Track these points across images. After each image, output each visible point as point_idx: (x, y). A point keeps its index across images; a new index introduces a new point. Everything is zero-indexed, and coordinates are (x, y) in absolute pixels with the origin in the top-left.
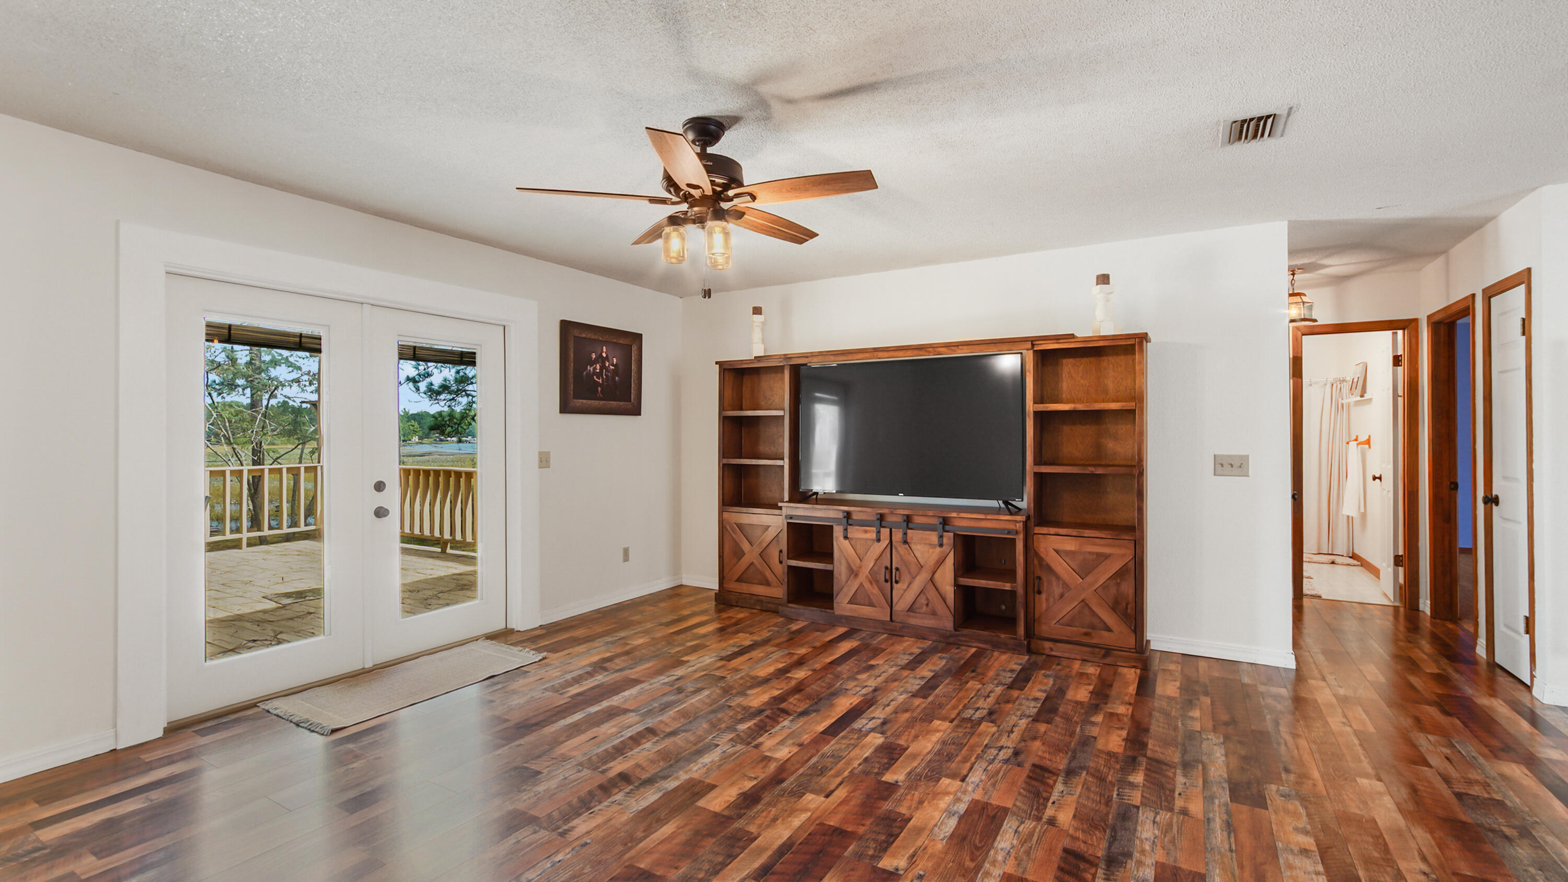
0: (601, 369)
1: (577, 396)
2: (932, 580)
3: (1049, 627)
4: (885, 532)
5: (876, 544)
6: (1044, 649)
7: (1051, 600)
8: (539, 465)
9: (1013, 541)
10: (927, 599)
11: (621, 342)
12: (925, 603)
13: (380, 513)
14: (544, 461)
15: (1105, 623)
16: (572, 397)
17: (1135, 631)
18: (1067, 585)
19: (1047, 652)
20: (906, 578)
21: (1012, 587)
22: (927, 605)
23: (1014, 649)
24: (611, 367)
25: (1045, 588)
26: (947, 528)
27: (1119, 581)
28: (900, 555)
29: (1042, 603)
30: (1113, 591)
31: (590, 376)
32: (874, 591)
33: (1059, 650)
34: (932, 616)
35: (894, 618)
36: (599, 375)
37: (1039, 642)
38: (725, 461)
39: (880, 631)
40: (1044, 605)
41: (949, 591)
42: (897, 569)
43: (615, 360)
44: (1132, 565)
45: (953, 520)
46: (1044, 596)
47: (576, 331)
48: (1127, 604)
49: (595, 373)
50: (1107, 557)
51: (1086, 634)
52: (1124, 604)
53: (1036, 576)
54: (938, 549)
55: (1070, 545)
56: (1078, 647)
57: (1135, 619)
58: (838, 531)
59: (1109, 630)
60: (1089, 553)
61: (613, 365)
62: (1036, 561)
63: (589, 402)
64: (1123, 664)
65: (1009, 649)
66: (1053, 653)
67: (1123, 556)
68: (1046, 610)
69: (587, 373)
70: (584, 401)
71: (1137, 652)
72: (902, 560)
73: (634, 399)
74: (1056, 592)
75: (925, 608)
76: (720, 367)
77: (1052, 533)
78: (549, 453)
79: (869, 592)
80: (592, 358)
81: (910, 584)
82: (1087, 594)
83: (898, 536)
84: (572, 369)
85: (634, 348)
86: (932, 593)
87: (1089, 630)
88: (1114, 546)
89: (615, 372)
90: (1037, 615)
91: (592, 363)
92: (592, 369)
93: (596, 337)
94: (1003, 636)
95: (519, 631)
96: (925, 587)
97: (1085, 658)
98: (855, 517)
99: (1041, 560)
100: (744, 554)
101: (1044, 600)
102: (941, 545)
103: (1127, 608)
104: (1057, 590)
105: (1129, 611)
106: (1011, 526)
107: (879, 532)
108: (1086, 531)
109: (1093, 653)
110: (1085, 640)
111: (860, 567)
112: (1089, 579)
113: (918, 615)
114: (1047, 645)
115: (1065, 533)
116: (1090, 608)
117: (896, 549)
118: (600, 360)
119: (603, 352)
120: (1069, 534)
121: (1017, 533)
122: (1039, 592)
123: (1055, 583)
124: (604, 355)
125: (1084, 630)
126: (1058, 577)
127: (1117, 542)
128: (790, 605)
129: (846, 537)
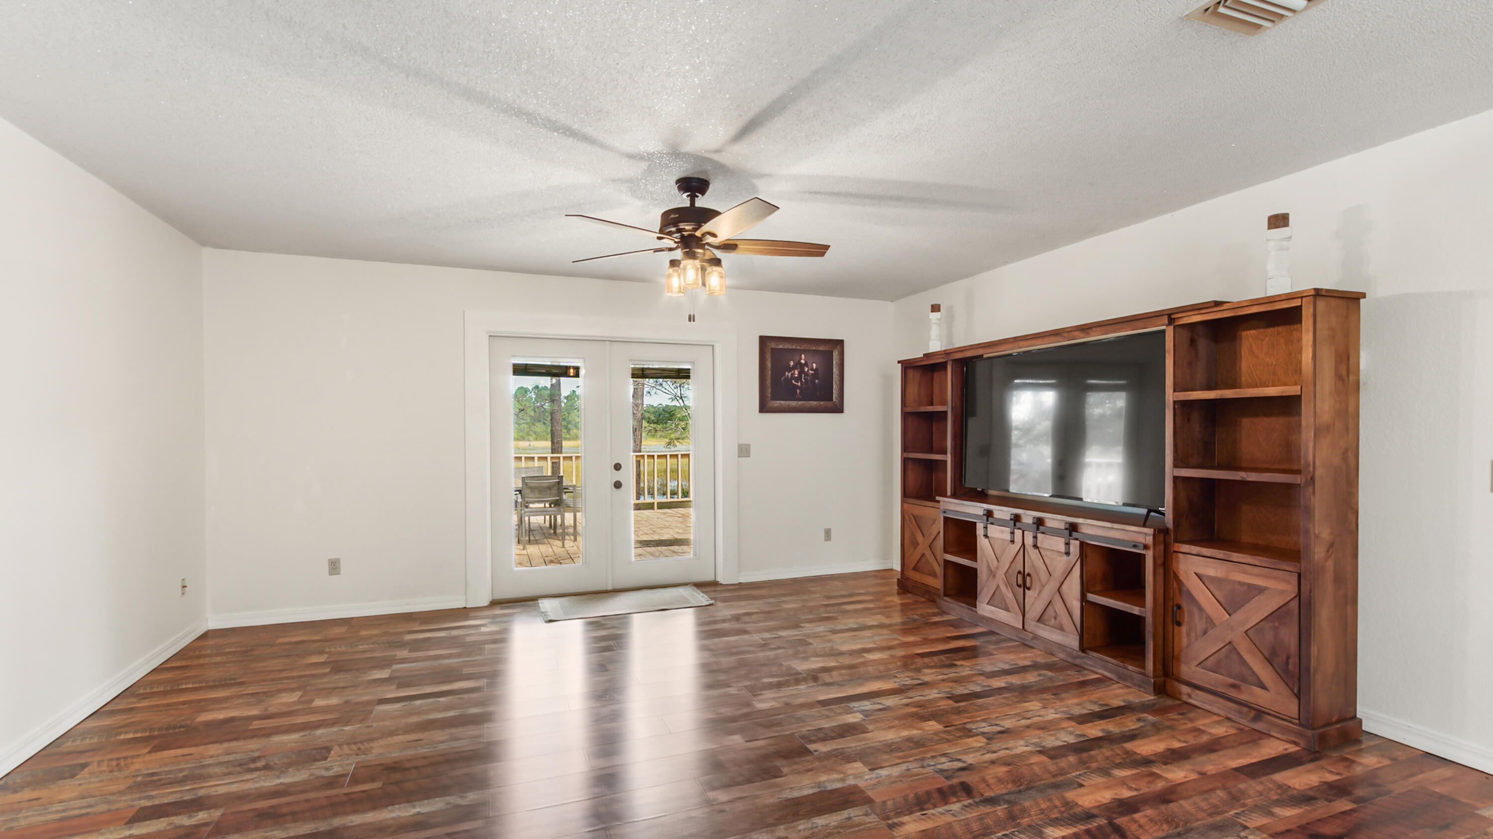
0: (800, 374)
1: (775, 397)
2: (1059, 590)
3: (1189, 669)
4: (1018, 533)
5: (1011, 545)
6: (1180, 693)
7: (1193, 635)
8: (739, 454)
9: (1141, 557)
10: (1055, 612)
11: (821, 349)
12: (1054, 615)
13: (618, 485)
14: (744, 451)
15: (1258, 678)
16: (769, 399)
17: (1298, 696)
18: (1212, 621)
19: (1185, 698)
20: (1036, 586)
21: (1140, 612)
22: (1055, 618)
23: (1140, 686)
24: (811, 372)
25: (1186, 620)
26: (1075, 534)
27: (1277, 624)
28: (1031, 560)
29: (1183, 636)
30: (1269, 636)
31: (788, 381)
32: (1009, 595)
33: (1198, 699)
34: (1059, 631)
35: (1026, 627)
36: (797, 380)
37: (1176, 684)
38: (906, 455)
39: (1014, 638)
40: (1185, 641)
41: (1076, 605)
42: (1029, 575)
43: (814, 365)
44: (1294, 605)
45: (1082, 526)
46: (1184, 629)
47: (772, 344)
48: (1288, 658)
49: (793, 377)
50: (1261, 590)
51: (1233, 686)
52: (1284, 657)
53: (1175, 603)
54: (1065, 557)
55: (1212, 570)
56: (1221, 700)
57: (1299, 680)
58: (980, 527)
59: (1264, 688)
60: (1239, 583)
61: (812, 369)
62: (1175, 585)
63: (787, 403)
64: (1280, 736)
65: (1135, 685)
66: (1191, 701)
67: (1282, 592)
68: (1187, 647)
69: (785, 378)
70: (782, 402)
71: (1300, 725)
72: (1033, 566)
73: (836, 398)
74: (1198, 627)
75: (1053, 620)
76: (902, 366)
77: (1193, 552)
78: (749, 445)
79: (1005, 596)
80: (789, 365)
81: (1040, 592)
82: (1237, 636)
83: (1029, 540)
84: (769, 376)
85: (836, 354)
86: (1058, 606)
87: (1237, 682)
88: (1271, 578)
89: (816, 375)
90: (1176, 652)
91: (790, 369)
92: (790, 375)
93: (794, 347)
94: (1130, 667)
95: (721, 584)
96: (1053, 598)
97: (1230, 716)
98: (996, 515)
99: (1180, 583)
100: (918, 544)
101: (1184, 635)
102: (1068, 553)
103: (1287, 663)
104: (1200, 625)
105: (1291, 667)
106: (1141, 539)
107: (1012, 533)
108: (1234, 554)
109: (1240, 713)
110: (1232, 693)
111: (997, 568)
112: (1239, 615)
113: (1046, 627)
114: (1185, 689)
115: (1208, 555)
116: (1238, 653)
117: (1028, 553)
118: (798, 366)
119: (801, 359)
120: (1213, 555)
121: (1146, 547)
122: (1179, 624)
123: (1197, 617)
124: (803, 362)
125: (1231, 681)
126: (1201, 609)
127: (1275, 573)
128: (945, 598)
129: (986, 536)
